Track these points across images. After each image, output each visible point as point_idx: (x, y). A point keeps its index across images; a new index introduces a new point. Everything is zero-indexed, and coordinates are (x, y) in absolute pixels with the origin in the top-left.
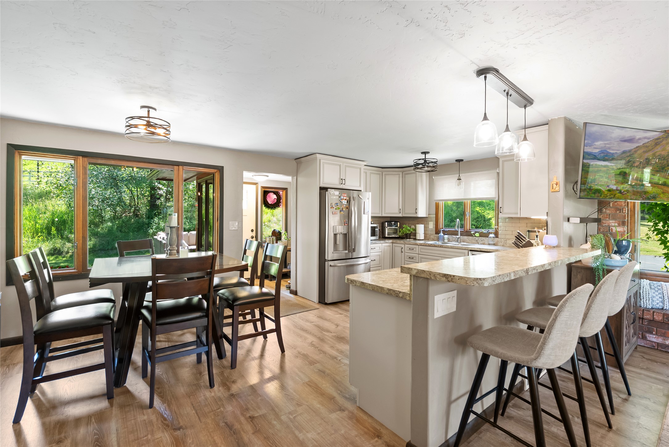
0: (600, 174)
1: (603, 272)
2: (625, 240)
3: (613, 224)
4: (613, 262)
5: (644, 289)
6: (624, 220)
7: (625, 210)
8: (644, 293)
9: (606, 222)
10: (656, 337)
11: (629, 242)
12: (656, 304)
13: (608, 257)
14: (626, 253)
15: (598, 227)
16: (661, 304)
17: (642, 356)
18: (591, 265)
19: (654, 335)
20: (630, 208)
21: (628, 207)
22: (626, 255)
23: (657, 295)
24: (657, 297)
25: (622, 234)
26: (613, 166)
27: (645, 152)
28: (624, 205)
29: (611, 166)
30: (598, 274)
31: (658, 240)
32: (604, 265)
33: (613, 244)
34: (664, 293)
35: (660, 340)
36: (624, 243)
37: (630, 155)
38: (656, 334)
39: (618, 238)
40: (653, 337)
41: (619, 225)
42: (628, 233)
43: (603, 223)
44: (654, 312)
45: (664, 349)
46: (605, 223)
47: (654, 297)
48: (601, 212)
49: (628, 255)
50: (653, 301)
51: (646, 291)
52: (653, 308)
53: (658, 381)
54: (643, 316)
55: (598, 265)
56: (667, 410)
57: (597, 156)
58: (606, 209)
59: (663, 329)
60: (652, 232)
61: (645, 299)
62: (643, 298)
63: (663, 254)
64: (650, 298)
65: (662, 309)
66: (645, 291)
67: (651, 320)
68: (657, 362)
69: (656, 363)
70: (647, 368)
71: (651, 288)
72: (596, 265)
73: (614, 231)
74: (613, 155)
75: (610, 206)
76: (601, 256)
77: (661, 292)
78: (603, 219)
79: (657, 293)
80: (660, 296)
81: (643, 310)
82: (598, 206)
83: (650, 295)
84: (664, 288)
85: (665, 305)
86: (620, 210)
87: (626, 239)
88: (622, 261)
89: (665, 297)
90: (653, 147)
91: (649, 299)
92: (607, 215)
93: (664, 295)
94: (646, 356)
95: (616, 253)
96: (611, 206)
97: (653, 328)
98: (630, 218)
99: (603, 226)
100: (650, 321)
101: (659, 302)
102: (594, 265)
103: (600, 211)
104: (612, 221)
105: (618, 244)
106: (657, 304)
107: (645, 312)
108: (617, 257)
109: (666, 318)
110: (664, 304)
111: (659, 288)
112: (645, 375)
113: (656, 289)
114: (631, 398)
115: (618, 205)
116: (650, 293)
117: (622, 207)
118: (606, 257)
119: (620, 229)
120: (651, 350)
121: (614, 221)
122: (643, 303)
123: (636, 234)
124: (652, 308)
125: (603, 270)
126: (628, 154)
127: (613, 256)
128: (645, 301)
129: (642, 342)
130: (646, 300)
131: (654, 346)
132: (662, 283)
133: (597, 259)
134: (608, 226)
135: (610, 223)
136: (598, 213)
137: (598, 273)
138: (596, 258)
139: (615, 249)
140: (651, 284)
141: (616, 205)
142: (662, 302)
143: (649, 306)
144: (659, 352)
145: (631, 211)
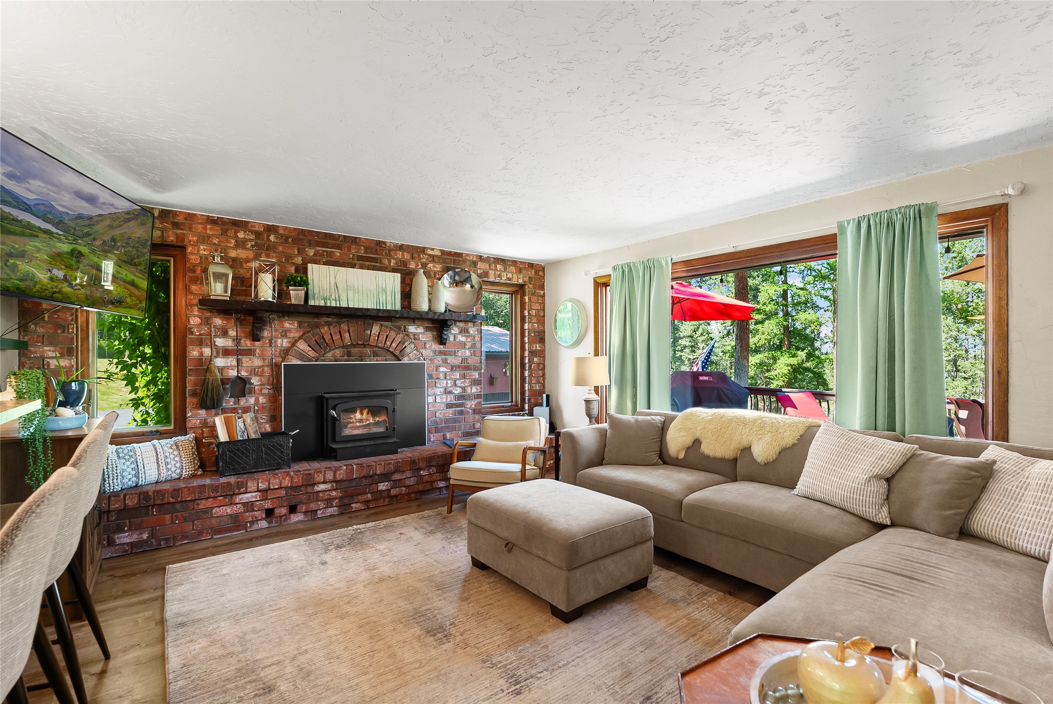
0: (37, 244)
1: (43, 445)
2: (75, 381)
3: (51, 354)
4: (60, 422)
5: (110, 461)
6: (71, 346)
7: (73, 328)
8: (109, 467)
9: (37, 349)
10: (128, 535)
11: (81, 385)
12: (127, 480)
13: (50, 414)
14: (77, 405)
15: (19, 360)
16: (134, 479)
17: (111, 576)
18: (16, 435)
19: (126, 532)
20: (81, 326)
21: (77, 323)
22: (78, 407)
23: (128, 467)
24: (129, 470)
25: (68, 373)
26: (60, 235)
27: (111, 227)
28: (70, 318)
29: (57, 234)
30: (33, 451)
31: (123, 380)
32: (45, 431)
33: (55, 390)
34: (138, 460)
35: (135, 537)
36: (74, 386)
37: (89, 225)
38: (130, 530)
39: (63, 378)
40: (125, 537)
41: (62, 356)
42: (77, 370)
43: (30, 351)
44: (125, 496)
45: (140, 549)
46: (35, 352)
47: (124, 470)
48: (25, 331)
49: (81, 407)
50: (123, 477)
51: (112, 465)
52: (124, 489)
53: (143, 606)
54: (109, 507)
55: (32, 433)
56: (166, 646)
57: (32, 208)
58: (36, 325)
59: (139, 518)
60: (115, 366)
61: (111, 478)
62: (109, 478)
63: (130, 400)
64: (119, 474)
65: (136, 486)
66: (110, 464)
67: (121, 510)
68: (134, 575)
69: (134, 578)
70: (124, 592)
71: (119, 457)
72: (27, 433)
73: (52, 367)
74: (61, 214)
75: (44, 320)
76: (38, 413)
77: (133, 459)
78: (31, 345)
79: (128, 463)
80: (133, 466)
81: (110, 497)
82: (19, 319)
83: (118, 469)
84: (137, 453)
85: (141, 479)
86: (64, 328)
87: (75, 379)
88: (79, 419)
89: (139, 467)
90: (121, 223)
91: (117, 476)
92: (38, 336)
93: (139, 463)
94: (118, 573)
95: (62, 404)
96: (46, 319)
97: (124, 521)
98: (81, 342)
99: (30, 359)
100: (119, 511)
101: (131, 476)
102: (24, 434)
103: (23, 328)
104: (48, 349)
105: (65, 388)
106: (129, 481)
107: (113, 498)
108: (67, 412)
109: (144, 499)
110: (138, 478)
111: (131, 454)
112: (123, 606)
113: (127, 457)
114: (112, 663)
115: (59, 318)
116: (118, 465)
117: (67, 323)
118: (47, 413)
119: (64, 363)
120: (123, 559)
121: (52, 349)
122: (108, 485)
123: (90, 371)
124: (122, 490)
125: (45, 439)
126: (87, 223)
127: (61, 410)
128: (111, 482)
129: (109, 553)
130: (113, 480)
131: (126, 551)
132: (135, 445)
133: (31, 421)
134: (41, 357)
135: (44, 351)
136: (19, 332)
137: (33, 448)
138: (29, 419)
139: (61, 398)
140: (119, 450)
141: (56, 318)
142: (135, 476)
143: (117, 487)
144: (134, 557)
145: (82, 330)
